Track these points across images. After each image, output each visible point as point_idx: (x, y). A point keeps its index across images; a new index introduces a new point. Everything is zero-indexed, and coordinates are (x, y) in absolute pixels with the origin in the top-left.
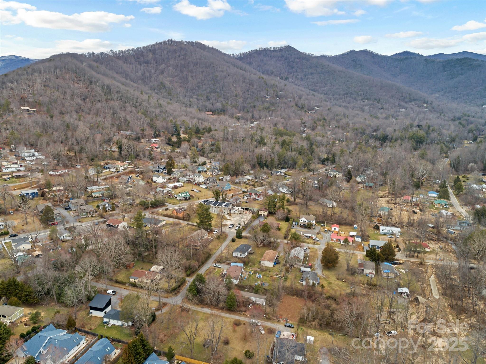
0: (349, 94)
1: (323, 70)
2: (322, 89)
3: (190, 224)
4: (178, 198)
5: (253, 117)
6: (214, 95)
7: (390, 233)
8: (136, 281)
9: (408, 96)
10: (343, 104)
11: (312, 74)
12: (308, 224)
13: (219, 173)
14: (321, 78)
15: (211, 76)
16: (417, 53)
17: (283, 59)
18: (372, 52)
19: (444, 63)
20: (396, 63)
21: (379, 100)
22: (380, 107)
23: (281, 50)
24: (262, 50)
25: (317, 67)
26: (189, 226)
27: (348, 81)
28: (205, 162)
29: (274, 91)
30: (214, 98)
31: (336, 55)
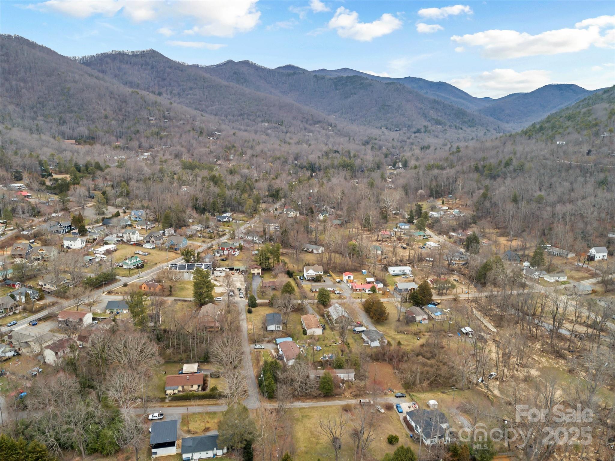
0: (246, 115)
1: (206, 85)
2: (209, 109)
3: (179, 300)
4: (125, 267)
5: (140, 147)
6: (71, 115)
7: (401, 273)
8: (176, 391)
9: (311, 118)
10: (242, 127)
11: (191, 89)
12: (317, 277)
13: (153, 226)
14: (206, 94)
15: (59, 88)
16: (301, 67)
17: (149, 67)
18: (255, 64)
19: (335, 81)
20: (284, 78)
21: (282, 122)
22: (285, 130)
23: (143, 54)
24: (116, 54)
25: (196, 79)
26: (179, 303)
27: (240, 99)
28: (118, 212)
29: (159, 110)
30: (73, 120)
31: (210, 65)
